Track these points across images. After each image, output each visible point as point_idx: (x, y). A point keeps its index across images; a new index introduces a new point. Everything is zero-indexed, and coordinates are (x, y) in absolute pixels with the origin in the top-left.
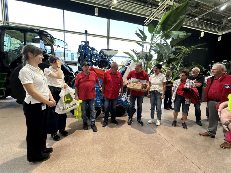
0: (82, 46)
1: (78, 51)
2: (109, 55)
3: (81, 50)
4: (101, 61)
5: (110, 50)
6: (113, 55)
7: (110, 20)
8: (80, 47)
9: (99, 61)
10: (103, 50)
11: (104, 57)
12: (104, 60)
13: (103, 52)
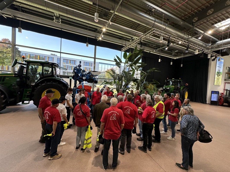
2: (95, 75)
4: (89, 79)
5: (96, 72)
6: (97, 75)
7: (97, 46)
10: (91, 72)
11: (91, 76)
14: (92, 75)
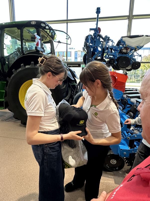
0: (90, 38)
1: (85, 46)
2: (134, 45)
3: (88, 44)
4: (119, 58)
6: (141, 45)
8: (87, 39)
9: (116, 58)
10: (124, 39)
11: (124, 51)
12: (124, 55)
13: (124, 42)
14: (127, 48)
